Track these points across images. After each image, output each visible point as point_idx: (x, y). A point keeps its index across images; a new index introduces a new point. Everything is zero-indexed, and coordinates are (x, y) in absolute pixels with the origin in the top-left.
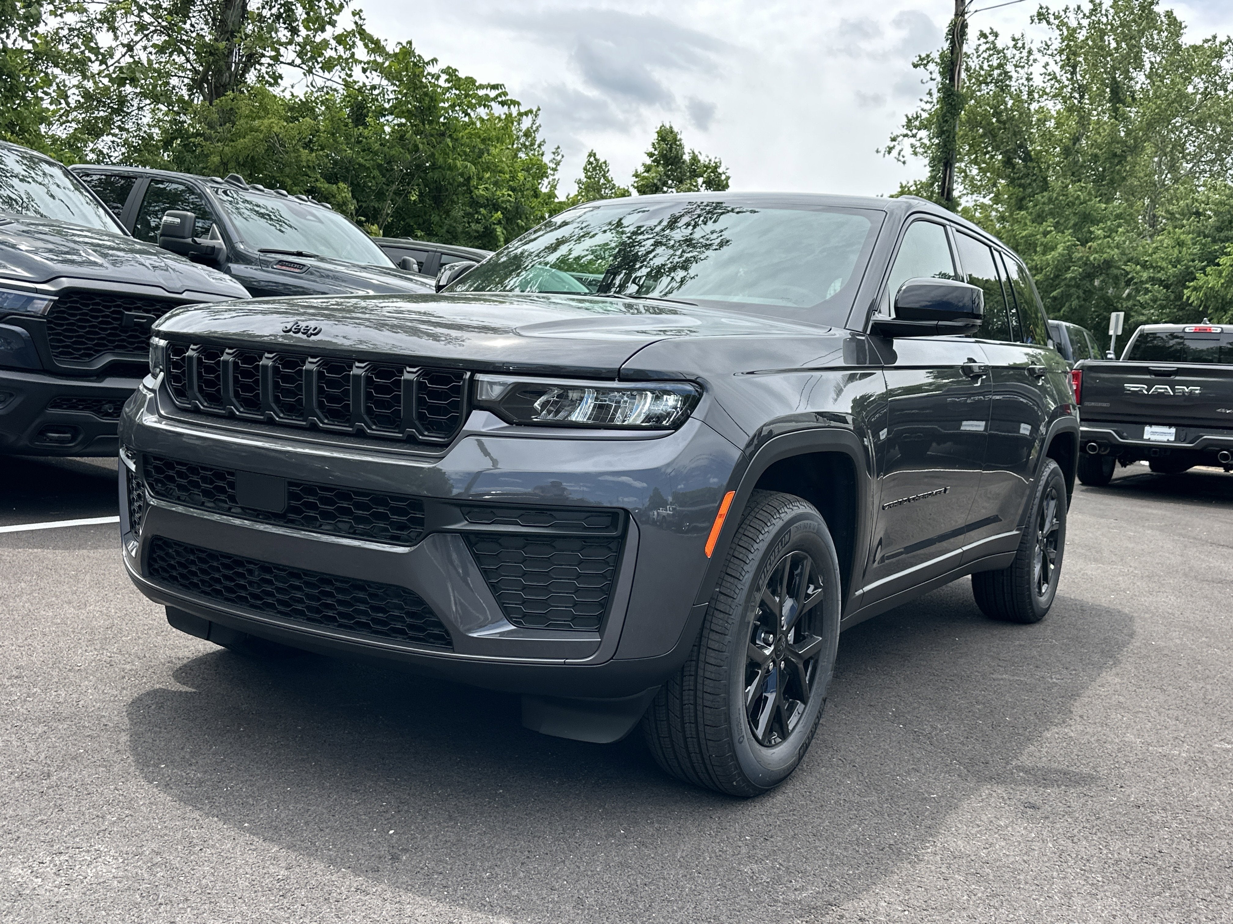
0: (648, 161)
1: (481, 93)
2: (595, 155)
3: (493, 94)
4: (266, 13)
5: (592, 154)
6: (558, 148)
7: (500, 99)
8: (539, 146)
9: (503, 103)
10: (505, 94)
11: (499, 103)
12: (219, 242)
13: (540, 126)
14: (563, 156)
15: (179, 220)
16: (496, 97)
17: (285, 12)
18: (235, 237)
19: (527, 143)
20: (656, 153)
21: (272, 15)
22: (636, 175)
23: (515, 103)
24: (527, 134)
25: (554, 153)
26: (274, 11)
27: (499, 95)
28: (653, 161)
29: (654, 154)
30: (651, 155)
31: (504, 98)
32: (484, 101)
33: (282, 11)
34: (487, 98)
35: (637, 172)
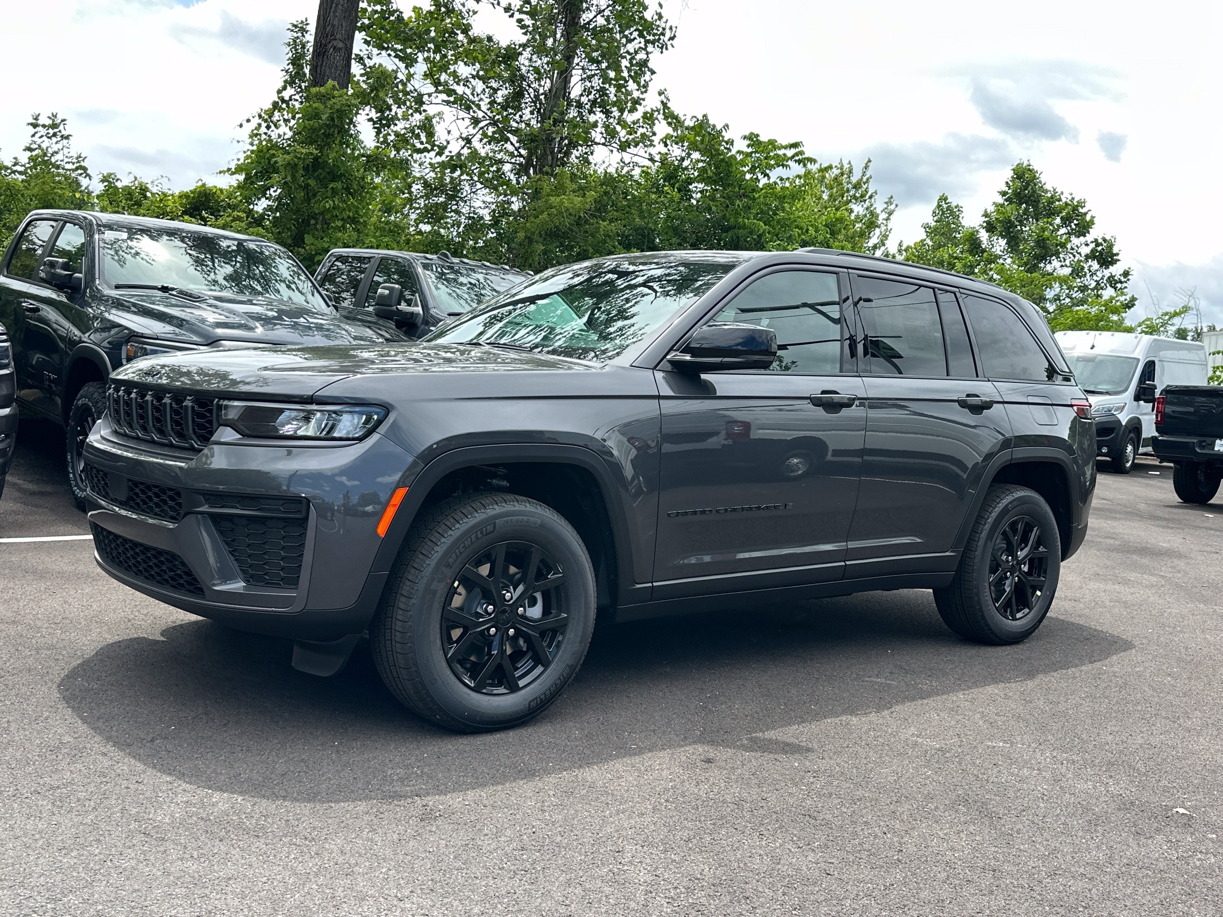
0: (1000, 200)
1: (781, 152)
2: (946, 199)
3: (790, 153)
4: (584, 99)
5: (944, 198)
6: (892, 197)
7: (797, 158)
8: (871, 197)
9: (799, 162)
10: (802, 153)
11: (796, 161)
12: (419, 310)
13: (871, 177)
14: (897, 206)
15: (387, 292)
16: (793, 156)
17: (600, 96)
18: (431, 304)
19: (857, 195)
20: (1010, 191)
21: (589, 100)
22: (986, 215)
23: (812, 160)
24: (857, 186)
25: (886, 203)
26: (591, 97)
27: (797, 154)
28: (1006, 200)
29: (1007, 193)
30: (1003, 194)
31: (800, 157)
32: (782, 162)
33: (597, 96)
34: (785, 158)
35: (986, 211)
